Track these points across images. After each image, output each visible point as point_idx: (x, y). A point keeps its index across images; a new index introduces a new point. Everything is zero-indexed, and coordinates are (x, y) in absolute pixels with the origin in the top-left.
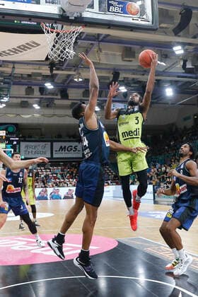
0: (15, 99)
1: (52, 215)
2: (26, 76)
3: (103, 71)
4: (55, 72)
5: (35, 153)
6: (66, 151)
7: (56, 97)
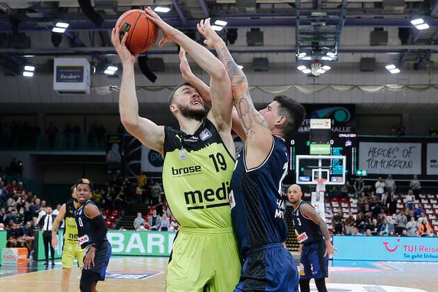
5: (389, 165)
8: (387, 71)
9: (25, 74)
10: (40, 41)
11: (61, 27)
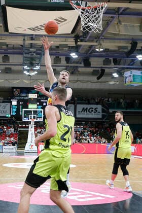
2: (55, 47)
3: (122, 41)
4: (79, 43)
6: (88, 112)
7: (80, 65)
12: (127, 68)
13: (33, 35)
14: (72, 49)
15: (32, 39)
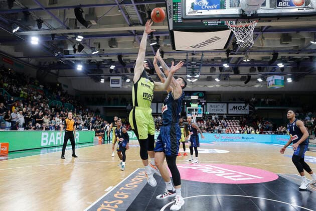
0: (203, 75)
1: (228, 152)
2: (210, 60)
3: (265, 53)
4: (229, 56)
5: (216, 110)
6: (237, 110)
7: (231, 73)
8: (216, 81)
9: (101, 82)
10: (106, 71)
11: (113, 67)
12: (269, 74)
13: (193, 51)
14: (224, 61)
15: (193, 54)
